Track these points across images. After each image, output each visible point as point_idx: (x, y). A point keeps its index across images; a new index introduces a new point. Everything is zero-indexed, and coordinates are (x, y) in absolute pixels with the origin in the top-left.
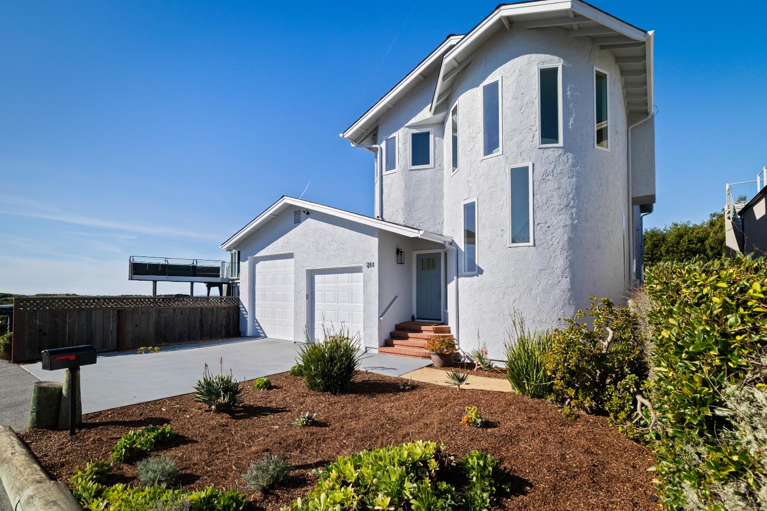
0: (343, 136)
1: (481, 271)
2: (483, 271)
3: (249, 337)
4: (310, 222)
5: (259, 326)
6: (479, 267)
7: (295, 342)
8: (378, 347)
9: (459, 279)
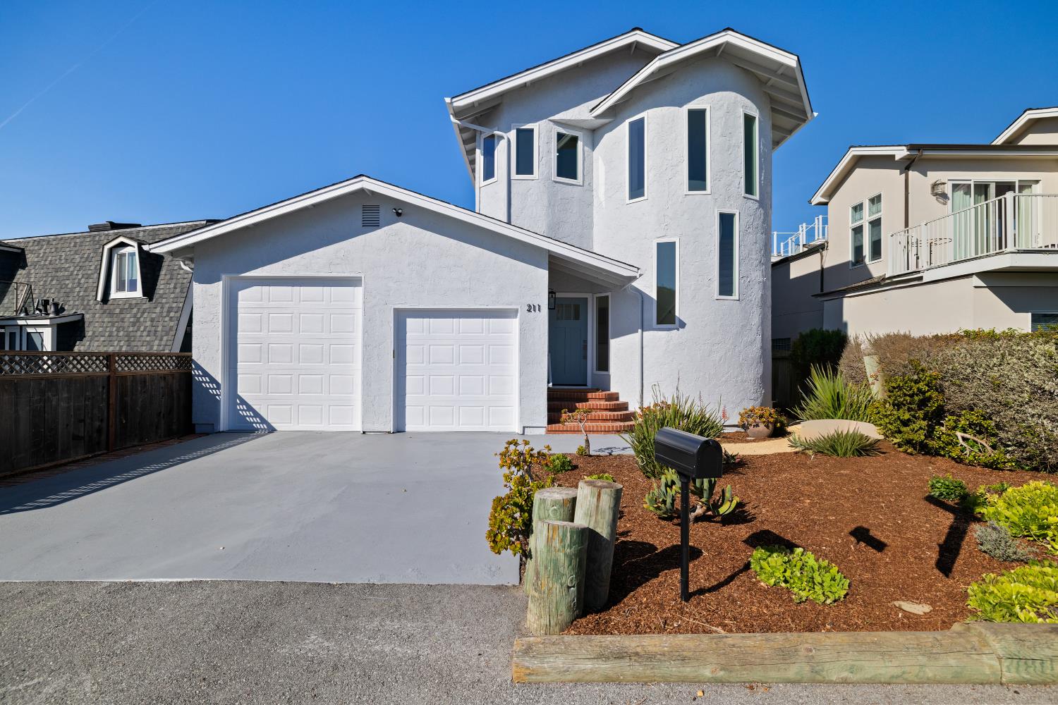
0: (452, 103)
1: (683, 325)
2: (685, 324)
3: (223, 432)
4: (401, 229)
5: (250, 408)
6: (680, 320)
7: (364, 433)
8: (546, 425)
9: (644, 333)
